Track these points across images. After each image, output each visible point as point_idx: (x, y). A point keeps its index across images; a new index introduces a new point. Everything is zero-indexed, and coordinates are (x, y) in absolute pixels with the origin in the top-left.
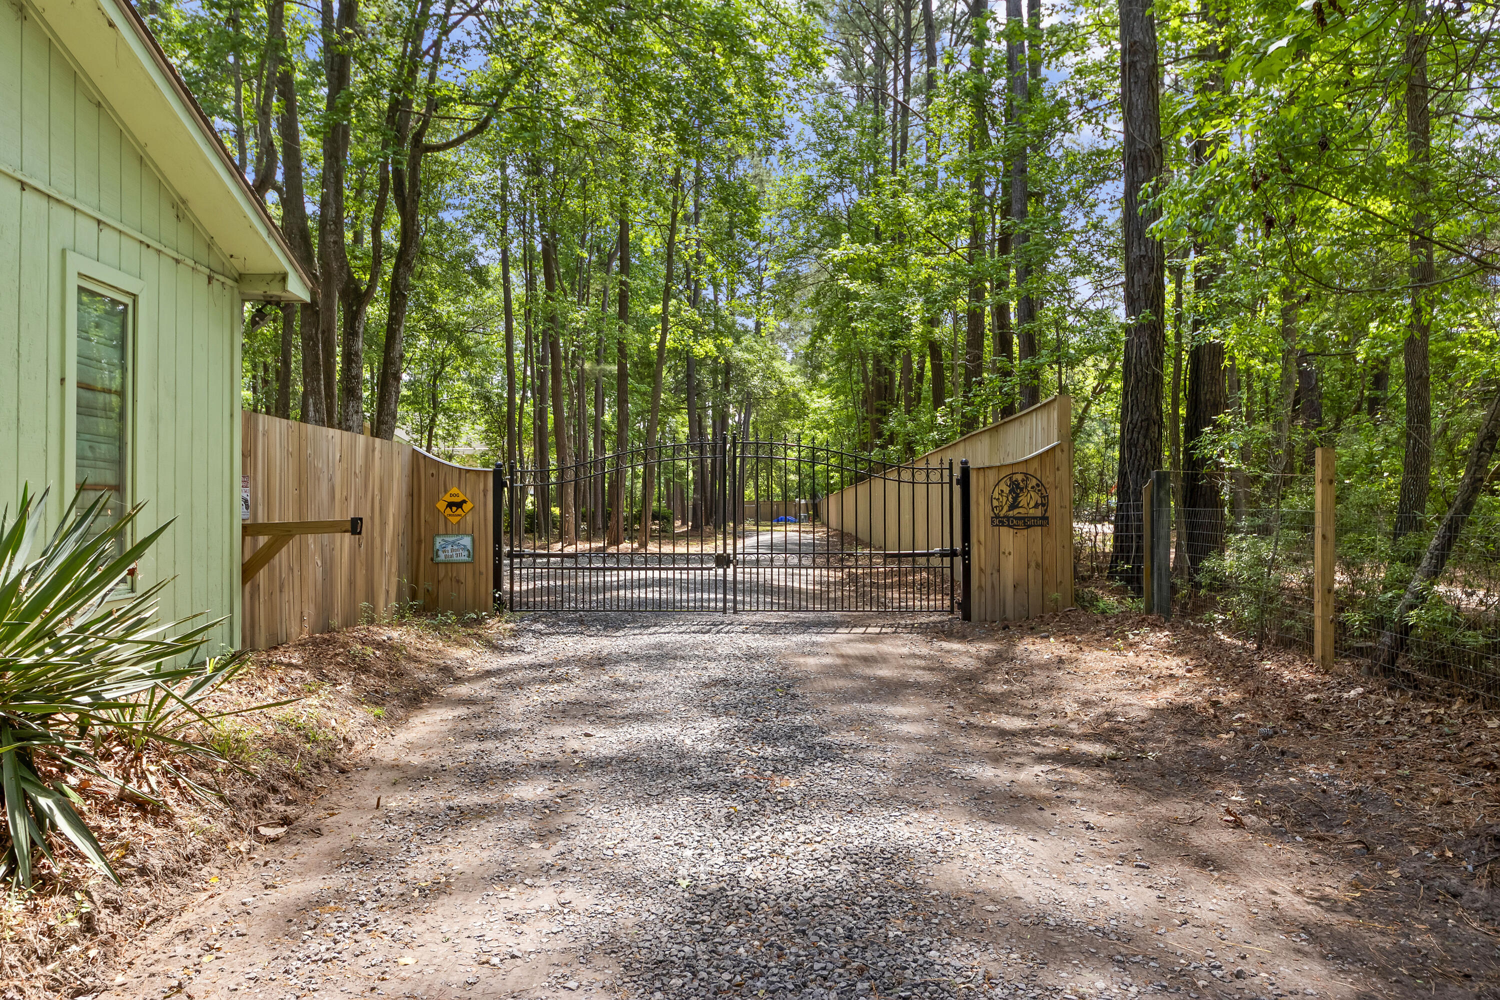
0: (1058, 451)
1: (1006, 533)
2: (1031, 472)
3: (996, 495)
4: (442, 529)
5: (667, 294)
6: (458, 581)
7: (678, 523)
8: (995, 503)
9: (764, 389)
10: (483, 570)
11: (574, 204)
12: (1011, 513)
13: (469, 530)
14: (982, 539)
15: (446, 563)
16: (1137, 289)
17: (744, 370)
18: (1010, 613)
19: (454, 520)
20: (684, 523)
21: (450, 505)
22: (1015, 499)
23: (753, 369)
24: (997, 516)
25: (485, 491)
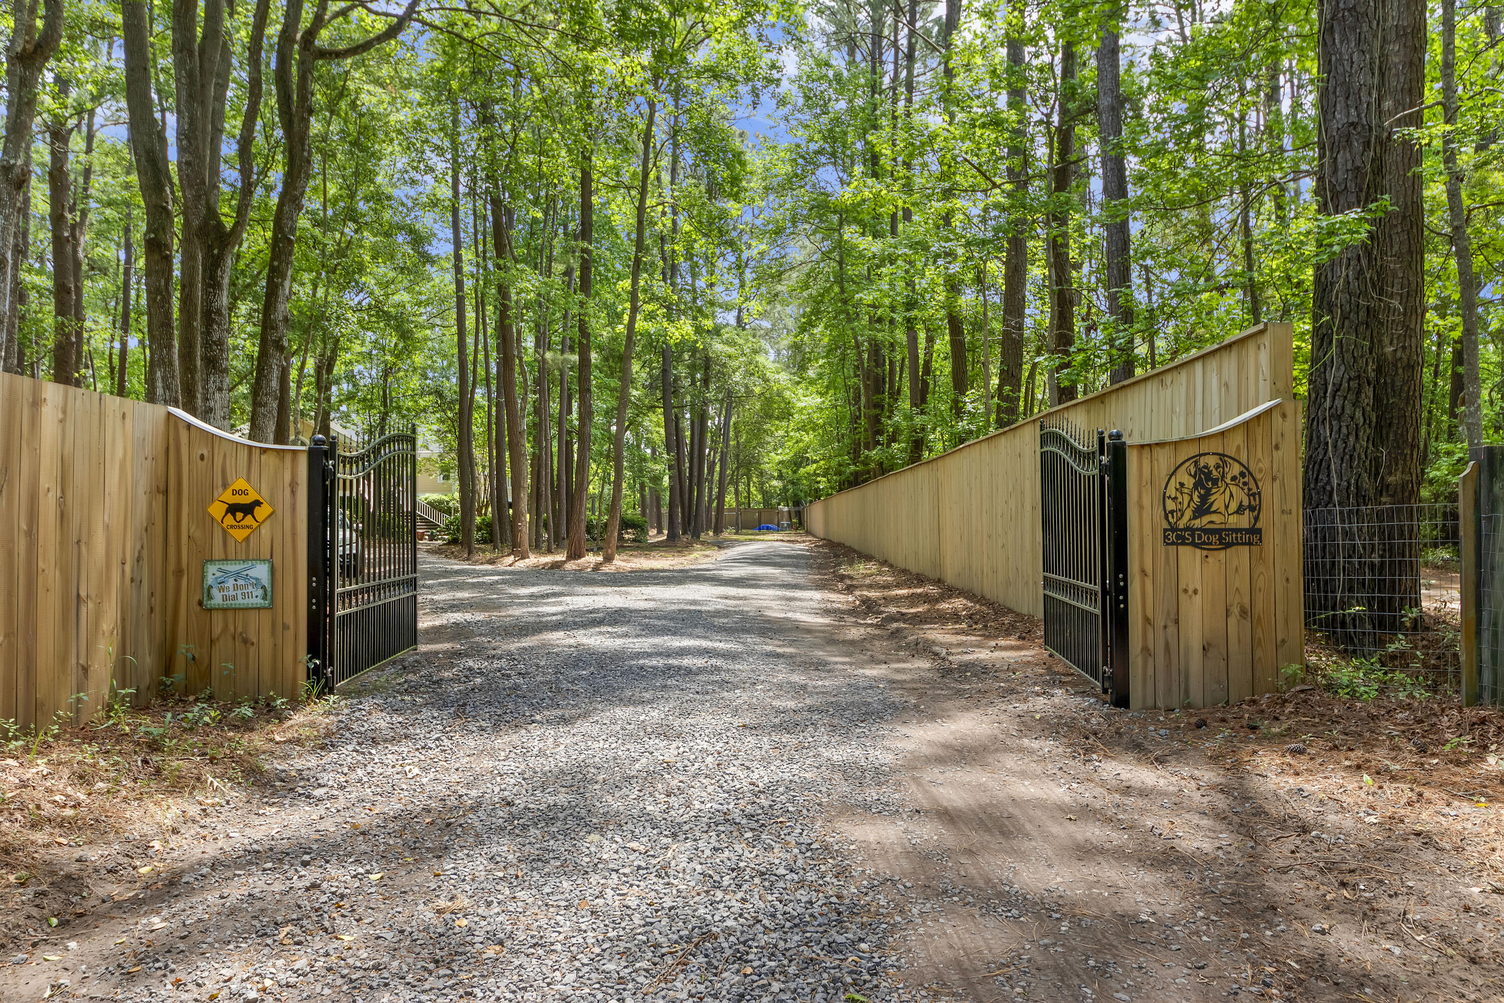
0: (1277, 417)
1: (1189, 557)
2: (1231, 451)
3: (1171, 491)
4: (218, 552)
5: (637, 267)
6: (245, 641)
7: (653, 532)
8: (1171, 505)
9: (747, 387)
10: (290, 621)
11: (528, 161)
12: (1197, 523)
13: (266, 552)
14: (1149, 568)
15: (225, 610)
16: (1341, 175)
17: (724, 365)
18: (1196, 695)
19: (239, 535)
20: (660, 532)
21: (233, 509)
22: (1204, 498)
23: (736, 363)
24: (1174, 529)
25: (293, 485)
